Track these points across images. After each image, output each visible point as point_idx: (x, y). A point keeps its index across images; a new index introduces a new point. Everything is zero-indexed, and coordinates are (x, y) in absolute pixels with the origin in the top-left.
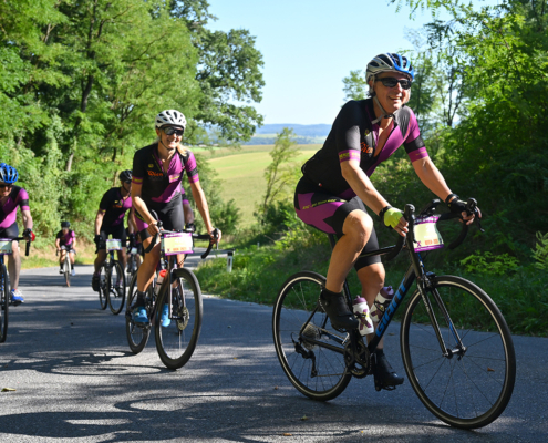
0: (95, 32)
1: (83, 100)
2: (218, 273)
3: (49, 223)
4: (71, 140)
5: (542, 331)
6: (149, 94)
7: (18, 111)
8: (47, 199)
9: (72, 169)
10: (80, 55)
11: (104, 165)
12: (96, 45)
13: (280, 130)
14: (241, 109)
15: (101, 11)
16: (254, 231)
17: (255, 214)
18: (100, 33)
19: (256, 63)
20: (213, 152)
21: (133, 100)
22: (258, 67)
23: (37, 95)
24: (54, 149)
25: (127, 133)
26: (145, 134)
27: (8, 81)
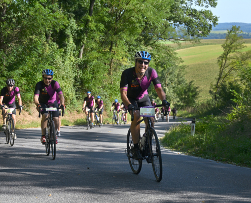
1: (90, 7)
2: (184, 136)
3: (68, 95)
4: (82, 36)
7: (49, 16)
8: (67, 78)
9: (83, 56)
11: (104, 54)
14: (201, 12)
16: (209, 104)
17: (210, 92)
20: (179, 45)
21: (125, 7)
23: (60, 4)
24: (71, 43)
25: (120, 31)
26: (132, 32)
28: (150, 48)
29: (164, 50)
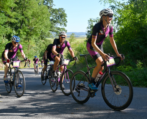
0: (24, 9)
1: (21, 26)
5: (139, 86)
6: (38, 25)
7: (4, 29)
10: (20, 15)
11: (26, 43)
12: (24, 12)
13: (71, 34)
14: (61, 28)
15: (26, 4)
18: (25, 9)
19: (65, 17)
21: (34, 26)
22: (66, 18)
23: (9, 25)
25: (32, 35)
26: (36, 35)
27: (2, 21)
28: (43, 40)
29: (48, 41)
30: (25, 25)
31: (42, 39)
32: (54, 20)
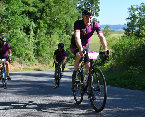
1: (41, 16)
3: (31, 57)
4: (37, 30)
6: (62, 14)
7: (22, 20)
8: (30, 49)
9: (38, 39)
10: (40, 2)
11: (48, 38)
13: (105, 27)
19: (97, 3)
21: (57, 16)
23: (27, 15)
24: (32, 33)
25: (55, 27)
26: (60, 28)
27: (18, 10)
28: (68, 36)
30: (46, 15)
31: (67, 34)
32: (82, 8)
